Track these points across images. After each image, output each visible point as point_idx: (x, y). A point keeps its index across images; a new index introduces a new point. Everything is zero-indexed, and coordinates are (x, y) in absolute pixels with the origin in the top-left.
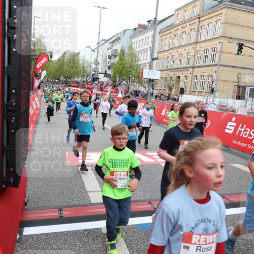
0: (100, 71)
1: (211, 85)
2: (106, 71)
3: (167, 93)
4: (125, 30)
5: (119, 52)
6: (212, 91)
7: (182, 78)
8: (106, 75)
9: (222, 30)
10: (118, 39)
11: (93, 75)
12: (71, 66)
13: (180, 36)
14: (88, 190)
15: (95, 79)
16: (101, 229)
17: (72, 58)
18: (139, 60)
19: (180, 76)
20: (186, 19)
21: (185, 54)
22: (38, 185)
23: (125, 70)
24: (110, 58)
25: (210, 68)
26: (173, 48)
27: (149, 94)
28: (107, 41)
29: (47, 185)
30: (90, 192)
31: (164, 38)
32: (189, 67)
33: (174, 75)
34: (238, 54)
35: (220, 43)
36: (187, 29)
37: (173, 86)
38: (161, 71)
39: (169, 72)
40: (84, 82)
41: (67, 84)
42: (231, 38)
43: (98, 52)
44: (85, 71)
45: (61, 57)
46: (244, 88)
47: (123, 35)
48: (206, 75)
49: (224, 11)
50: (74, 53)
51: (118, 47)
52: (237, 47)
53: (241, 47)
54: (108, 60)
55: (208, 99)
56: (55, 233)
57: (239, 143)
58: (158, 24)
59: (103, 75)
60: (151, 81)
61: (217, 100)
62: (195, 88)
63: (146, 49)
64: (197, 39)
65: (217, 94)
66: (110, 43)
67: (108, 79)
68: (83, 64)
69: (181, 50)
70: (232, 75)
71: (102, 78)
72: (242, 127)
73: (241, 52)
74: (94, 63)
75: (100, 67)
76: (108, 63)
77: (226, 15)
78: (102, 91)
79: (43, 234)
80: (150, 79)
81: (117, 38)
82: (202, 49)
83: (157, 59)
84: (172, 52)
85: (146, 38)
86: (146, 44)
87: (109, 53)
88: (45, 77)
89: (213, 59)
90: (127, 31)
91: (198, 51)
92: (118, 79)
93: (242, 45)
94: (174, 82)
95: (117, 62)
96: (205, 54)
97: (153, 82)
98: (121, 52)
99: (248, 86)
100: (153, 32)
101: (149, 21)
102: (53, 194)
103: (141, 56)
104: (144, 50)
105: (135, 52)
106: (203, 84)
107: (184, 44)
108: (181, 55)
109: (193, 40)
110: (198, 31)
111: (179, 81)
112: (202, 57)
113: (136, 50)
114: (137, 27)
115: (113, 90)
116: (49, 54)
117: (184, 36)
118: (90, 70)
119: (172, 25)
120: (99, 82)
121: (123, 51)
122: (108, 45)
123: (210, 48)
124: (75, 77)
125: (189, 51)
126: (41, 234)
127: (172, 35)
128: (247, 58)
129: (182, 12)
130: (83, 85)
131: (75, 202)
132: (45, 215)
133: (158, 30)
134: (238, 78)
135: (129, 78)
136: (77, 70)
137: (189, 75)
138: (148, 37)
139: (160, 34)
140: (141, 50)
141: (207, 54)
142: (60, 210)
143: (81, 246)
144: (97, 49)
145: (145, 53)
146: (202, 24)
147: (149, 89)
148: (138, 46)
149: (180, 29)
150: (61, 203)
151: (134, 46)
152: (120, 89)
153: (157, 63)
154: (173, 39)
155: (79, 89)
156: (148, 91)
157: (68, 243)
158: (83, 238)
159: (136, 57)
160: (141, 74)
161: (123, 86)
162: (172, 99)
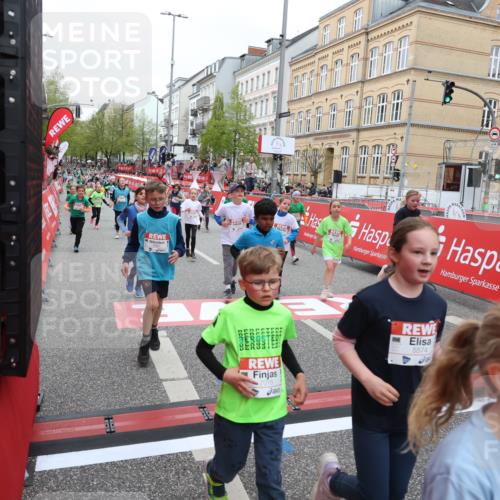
0: (175, 141)
1: (393, 165)
2: (187, 141)
3: (308, 181)
4: (223, 59)
5: (212, 102)
6: (397, 175)
7: (337, 151)
8: (188, 148)
9: (411, 57)
10: (210, 76)
11: (162, 148)
12: (117, 132)
13: (332, 70)
14: (161, 376)
15: (166, 157)
16: (191, 455)
17: (118, 117)
18: (252, 117)
19: (333, 146)
20: (342, 35)
21: (341, 104)
22: (62, 371)
23: (224, 137)
24: (195, 114)
25: (391, 131)
26: (318, 94)
27: (274, 185)
28: (188, 81)
29: (78, 369)
30: (166, 380)
31: (299, 73)
32: (350, 130)
33: (321, 146)
34: (445, 103)
35: (408, 81)
36: (344, 56)
37: (320, 167)
38: (297, 137)
39: (310, 139)
40: (144, 162)
41: (110, 167)
42: (430, 72)
43: (171, 104)
44: (145, 141)
45: (98, 113)
46: (457, 168)
47: (220, 68)
48: (384, 144)
49: (415, 19)
50: (123, 106)
51: (210, 92)
52: (442, 90)
53: (449, 89)
54: (191, 118)
55: (389, 192)
56: (101, 464)
57: (453, 276)
58: (287, 47)
59: (182, 148)
60: (277, 157)
62: (363, 169)
63: (266, 95)
64: (364, 75)
65: (406, 182)
66: (194, 85)
67: (192, 155)
68: (142, 127)
69: (333, 97)
70: (433, 144)
71: (180, 154)
72: (458, 245)
73: (451, 99)
74: (163, 124)
75: (175, 132)
76: (192, 124)
77: (418, 26)
78: (182, 179)
79: (77, 468)
80: (275, 155)
81: (208, 76)
82: (375, 95)
83: (288, 114)
84: (316, 100)
85: (264, 75)
86: (266, 85)
87: (193, 104)
88: (65, 154)
89: (397, 114)
90: (227, 61)
91: (366, 98)
92: (211, 155)
93: (453, 84)
94: (322, 160)
95: (210, 122)
96: (381, 104)
97: (281, 159)
98: (216, 101)
99: (466, 164)
100: (278, 61)
101: (269, 42)
102: (91, 387)
103: (256, 109)
104: (261, 97)
105: (245, 101)
106: (378, 161)
107: (338, 84)
108: (333, 107)
109: (357, 76)
110: (366, 59)
111: (332, 157)
112: (376, 110)
113: (247, 99)
114: (246, 52)
115: (203, 178)
116: (73, 109)
117: (339, 69)
118: (156, 139)
119: (314, 48)
120: (173, 163)
121: (219, 100)
122: (189, 89)
123: (389, 92)
124: (127, 154)
125: (350, 98)
126: (71, 468)
127: (315, 67)
128: (461, 111)
129: (333, 21)
130: (143, 169)
131: (137, 402)
132: (78, 429)
133: (288, 59)
134: (445, 149)
135: (234, 153)
136: (129, 138)
137: (350, 145)
138: (269, 72)
139: (291, 66)
140: (255, 99)
141: (384, 104)
142: (109, 419)
143: (153, 488)
144: (168, 98)
145: (264, 104)
146: (372, 45)
147: (274, 175)
148: (249, 89)
149: (331, 55)
150: (109, 405)
151: (242, 90)
152: (217, 175)
153: (288, 122)
154: (318, 75)
155: (135, 178)
156: (271, 179)
157: (128, 484)
158: (157, 474)
159: (245, 112)
160: (256, 145)
161: (222, 169)
162: (320, 193)
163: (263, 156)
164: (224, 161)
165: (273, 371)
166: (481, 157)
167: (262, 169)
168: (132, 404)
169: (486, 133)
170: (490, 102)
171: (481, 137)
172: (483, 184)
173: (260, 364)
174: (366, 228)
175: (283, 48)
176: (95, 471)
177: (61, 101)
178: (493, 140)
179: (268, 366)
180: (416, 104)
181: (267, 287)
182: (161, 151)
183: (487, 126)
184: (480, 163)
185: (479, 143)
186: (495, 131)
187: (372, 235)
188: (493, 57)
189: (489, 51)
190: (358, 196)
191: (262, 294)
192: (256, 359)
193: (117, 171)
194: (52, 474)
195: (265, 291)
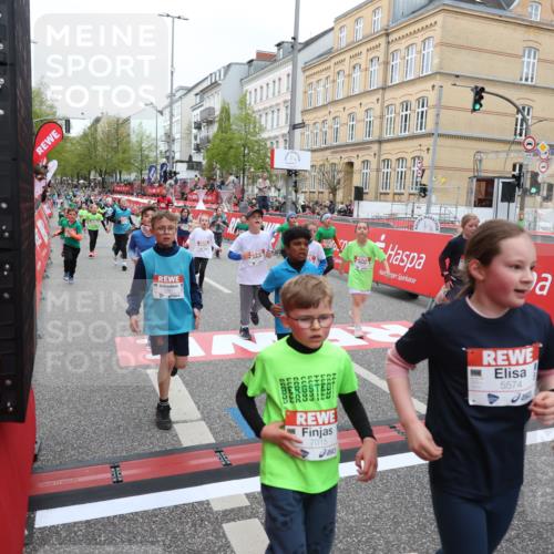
0: (177, 157)
1: (419, 179)
2: (190, 157)
3: (326, 199)
4: (229, 66)
5: (217, 113)
6: (424, 191)
7: (357, 165)
8: (192, 165)
9: (436, 61)
10: (215, 85)
11: (163, 165)
12: (113, 148)
13: (349, 75)
15: (168, 175)
16: (208, 504)
17: (113, 131)
18: (262, 129)
19: (353, 160)
20: (359, 37)
21: (360, 114)
22: (60, 415)
23: (232, 152)
24: (198, 127)
25: (415, 143)
26: (335, 102)
27: (289, 204)
28: (190, 90)
29: (78, 412)
30: (177, 422)
31: (314, 80)
32: (372, 142)
33: (339, 160)
34: (474, 110)
35: (433, 86)
36: (363, 60)
37: (339, 183)
38: (313, 151)
39: (328, 153)
40: (143, 181)
41: (105, 188)
42: (457, 76)
43: (172, 116)
44: (144, 158)
45: (90, 128)
46: (490, 182)
47: (225, 76)
48: (409, 157)
49: (439, 18)
50: (118, 120)
51: (215, 102)
52: (471, 96)
53: (479, 94)
54: (194, 131)
55: (416, 210)
58: (300, 51)
59: (185, 165)
60: (291, 173)
61: (435, 209)
62: (386, 185)
63: (278, 105)
64: (385, 81)
65: (434, 198)
66: (197, 95)
67: (197, 173)
68: (140, 143)
69: (352, 105)
70: (462, 156)
71: (183, 172)
73: (481, 105)
74: (164, 138)
75: (176, 147)
76: (196, 138)
77: (443, 27)
78: (186, 199)
79: (81, 522)
80: (289, 171)
81: (212, 84)
82: (398, 103)
83: (303, 125)
84: (332, 109)
85: (274, 82)
86: (276, 94)
87: (196, 116)
88: (55, 175)
89: (422, 123)
90: (233, 68)
91: (388, 107)
92: (218, 172)
93: (482, 90)
94: (340, 175)
95: (215, 136)
96: (404, 113)
97: (296, 176)
98: (222, 112)
99: (499, 178)
100: (290, 67)
101: (279, 45)
102: (94, 432)
103: (266, 121)
104: (271, 107)
105: (254, 112)
106: (402, 176)
107: (357, 91)
108: (352, 116)
109: (377, 83)
110: (386, 63)
111: (352, 172)
112: (398, 119)
113: (256, 109)
114: (254, 57)
115: (210, 198)
116: (63, 123)
117: (357, 74)
118: (156, 155)
119: (329, 51)
120: (176, 181)
121: (225, 111)
122: (192, 99)
123: (413, 99)
124: (123, 172)
125: (369, 106)
126: (75, 523)
127: (330, 73)
128: (492, 119)
129: (349, 22)
130: (142, 189)
131: (146, 447)
132: (81, 479)
133: (300, 65)
134: (475, 161)
135: (244, 170)
136: (126, 155)
137: (371, 158)
138: (280, 79)
139: (304, 71)
140: (264, 109)
141: (408, 112)
142: (115, 467)
143: (167, 542)
144: (168, 110)
145: (276, 114)
146: (393, 47)
147: (288, 193)
148: (258, 98)
149: (348, 59)
150: (114, 452)
151: (250, 99)
152: (225, 194)
153: (302, 134)
154: (334, 81)
155: (134, 199)
156: (285, 197)
157: (139, 538)
158: (171, 526)
159: (255, 123)
160: (268, 160)
161: (231, 187)
162: (340, 212)
163: (275, 172)
164: (232, 178)
165: (328, 427)
166: (514, 170)
167: (275, 187)
168: (140, 450)
169: (519, 143)
170: (524, 108)
171: (514, 147)
172: (518, 199)
173: (310, 418)
174: (392, 250)
175: (296, 51)
176: (102, 525)
177: (48, 115)
178: (528, 151)
179: (321, 422)
180: (443, 112)
181: (316, 324)
182: (162, 168)
183: (521, 135)
184: (514, 176)
185: (512, 155)
186: (530, 140)
187: (399, 257)
188: (526, 59)
189: (521, 54)
190: (381, 214)
191: (310, 333)
192: (306, 412)
193: (114, 192)
194: (54, 530)
195: (314, 330)
